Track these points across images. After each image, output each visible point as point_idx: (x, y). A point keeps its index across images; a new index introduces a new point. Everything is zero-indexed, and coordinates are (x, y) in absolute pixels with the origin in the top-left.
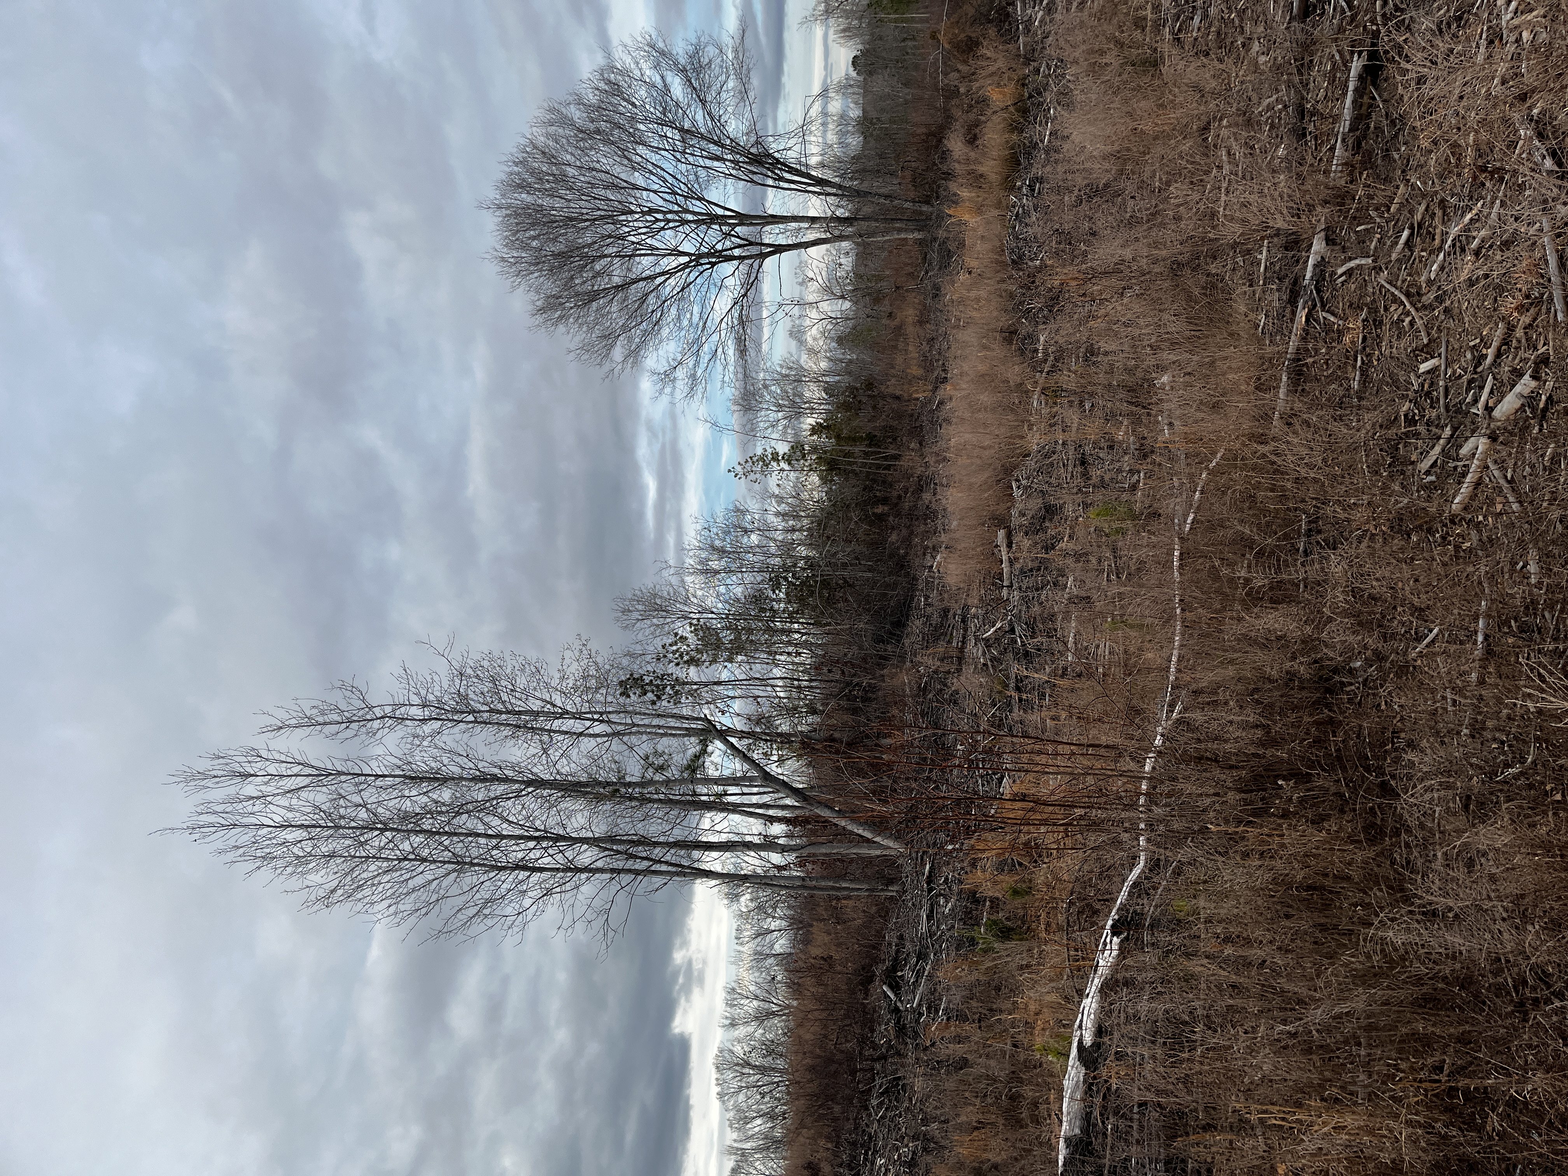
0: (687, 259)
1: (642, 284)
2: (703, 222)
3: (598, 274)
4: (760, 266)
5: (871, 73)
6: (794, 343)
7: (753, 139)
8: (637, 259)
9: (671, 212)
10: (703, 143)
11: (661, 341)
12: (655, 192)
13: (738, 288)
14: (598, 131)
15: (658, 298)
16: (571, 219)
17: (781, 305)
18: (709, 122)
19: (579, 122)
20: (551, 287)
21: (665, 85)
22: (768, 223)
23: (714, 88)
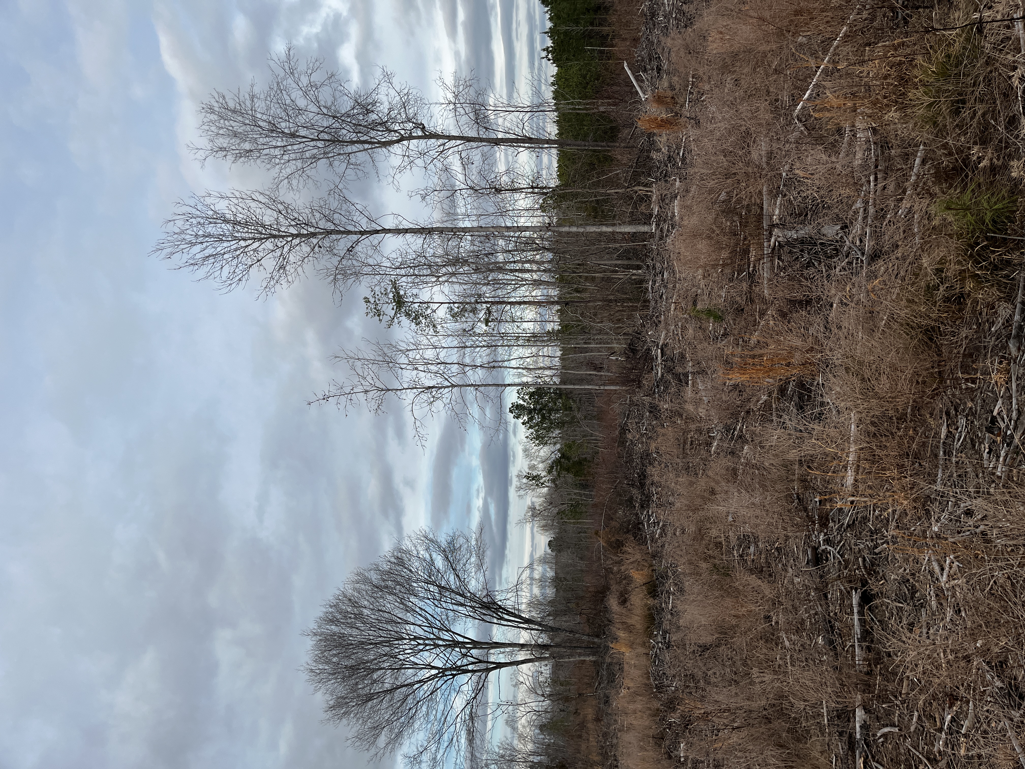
0: (437, 671)
1: (404, 689)
2: (449, 646)
3: (375, 681)
4: (486, 677)
5: (559, 551)
6: (509, 730)
7: (485, 593)
8: (403, 671)
9: (428, 639)
10: (453, 595)
11: (413, 731)
12: (420, 626)
13: (470, 693)
14: (387, 587)
15: (414, 699)
16: (363, 643)
17: (499, 705)
18: (458, 583)
19: (375, 582)
20: (341, 690)
21: (432, 560)
22: (493, 648)
23: (462, 562)
